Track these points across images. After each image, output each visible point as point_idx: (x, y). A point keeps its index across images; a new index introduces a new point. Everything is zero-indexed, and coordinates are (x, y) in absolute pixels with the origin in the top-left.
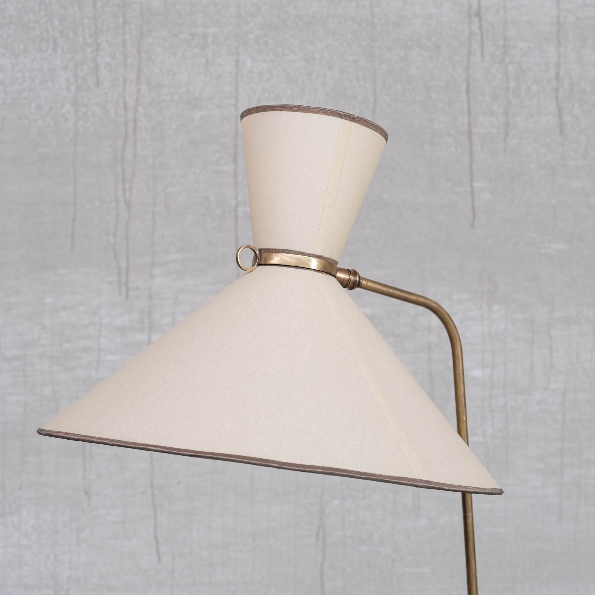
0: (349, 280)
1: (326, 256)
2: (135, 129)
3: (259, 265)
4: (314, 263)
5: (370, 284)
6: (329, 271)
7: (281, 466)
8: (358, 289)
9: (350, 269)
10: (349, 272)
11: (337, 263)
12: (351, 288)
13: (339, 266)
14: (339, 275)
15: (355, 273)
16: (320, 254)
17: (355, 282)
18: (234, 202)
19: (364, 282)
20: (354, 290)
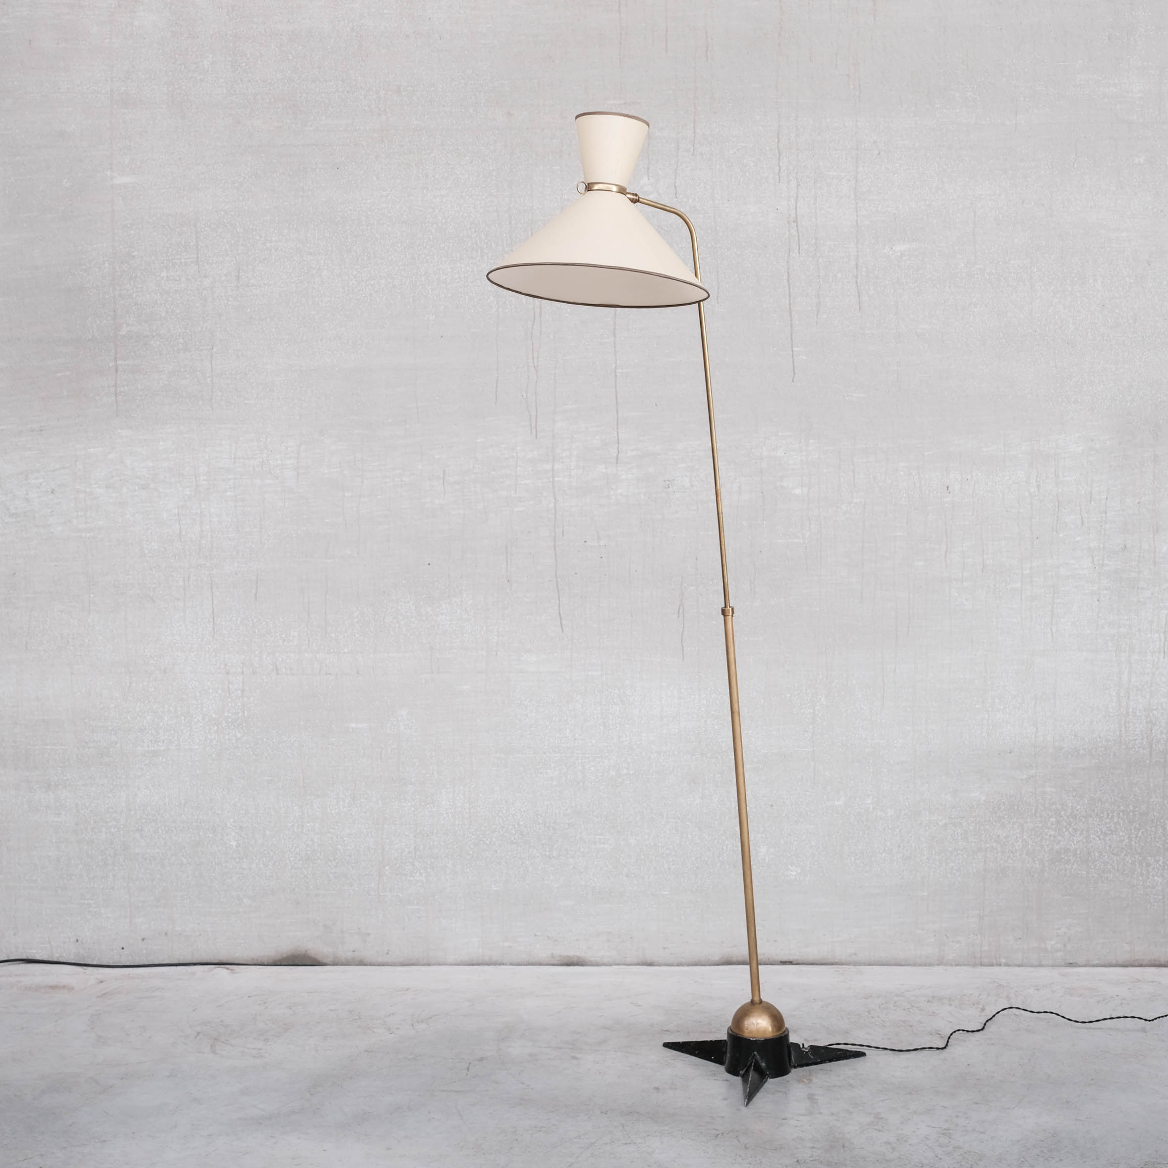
0: (633, 199)
1: (621, 185)
2: (540, 313)
3: (588, 191)
4: (615, 189)
5: (644, 201)
6: (622, 192)
7: (601, 267)
8: (638, 203)
9: (634, 193)
10: (633, 194)
11: (626, 189)
12: (635, 203)
13: (627, 191)
14: (628, 195)
15: (636, 195)
16: (617, 184)
17: (636, 199)
18: (614, 365)
19: (641, 200)
20: (636, 204)
